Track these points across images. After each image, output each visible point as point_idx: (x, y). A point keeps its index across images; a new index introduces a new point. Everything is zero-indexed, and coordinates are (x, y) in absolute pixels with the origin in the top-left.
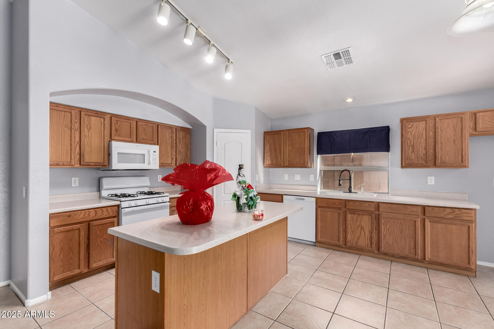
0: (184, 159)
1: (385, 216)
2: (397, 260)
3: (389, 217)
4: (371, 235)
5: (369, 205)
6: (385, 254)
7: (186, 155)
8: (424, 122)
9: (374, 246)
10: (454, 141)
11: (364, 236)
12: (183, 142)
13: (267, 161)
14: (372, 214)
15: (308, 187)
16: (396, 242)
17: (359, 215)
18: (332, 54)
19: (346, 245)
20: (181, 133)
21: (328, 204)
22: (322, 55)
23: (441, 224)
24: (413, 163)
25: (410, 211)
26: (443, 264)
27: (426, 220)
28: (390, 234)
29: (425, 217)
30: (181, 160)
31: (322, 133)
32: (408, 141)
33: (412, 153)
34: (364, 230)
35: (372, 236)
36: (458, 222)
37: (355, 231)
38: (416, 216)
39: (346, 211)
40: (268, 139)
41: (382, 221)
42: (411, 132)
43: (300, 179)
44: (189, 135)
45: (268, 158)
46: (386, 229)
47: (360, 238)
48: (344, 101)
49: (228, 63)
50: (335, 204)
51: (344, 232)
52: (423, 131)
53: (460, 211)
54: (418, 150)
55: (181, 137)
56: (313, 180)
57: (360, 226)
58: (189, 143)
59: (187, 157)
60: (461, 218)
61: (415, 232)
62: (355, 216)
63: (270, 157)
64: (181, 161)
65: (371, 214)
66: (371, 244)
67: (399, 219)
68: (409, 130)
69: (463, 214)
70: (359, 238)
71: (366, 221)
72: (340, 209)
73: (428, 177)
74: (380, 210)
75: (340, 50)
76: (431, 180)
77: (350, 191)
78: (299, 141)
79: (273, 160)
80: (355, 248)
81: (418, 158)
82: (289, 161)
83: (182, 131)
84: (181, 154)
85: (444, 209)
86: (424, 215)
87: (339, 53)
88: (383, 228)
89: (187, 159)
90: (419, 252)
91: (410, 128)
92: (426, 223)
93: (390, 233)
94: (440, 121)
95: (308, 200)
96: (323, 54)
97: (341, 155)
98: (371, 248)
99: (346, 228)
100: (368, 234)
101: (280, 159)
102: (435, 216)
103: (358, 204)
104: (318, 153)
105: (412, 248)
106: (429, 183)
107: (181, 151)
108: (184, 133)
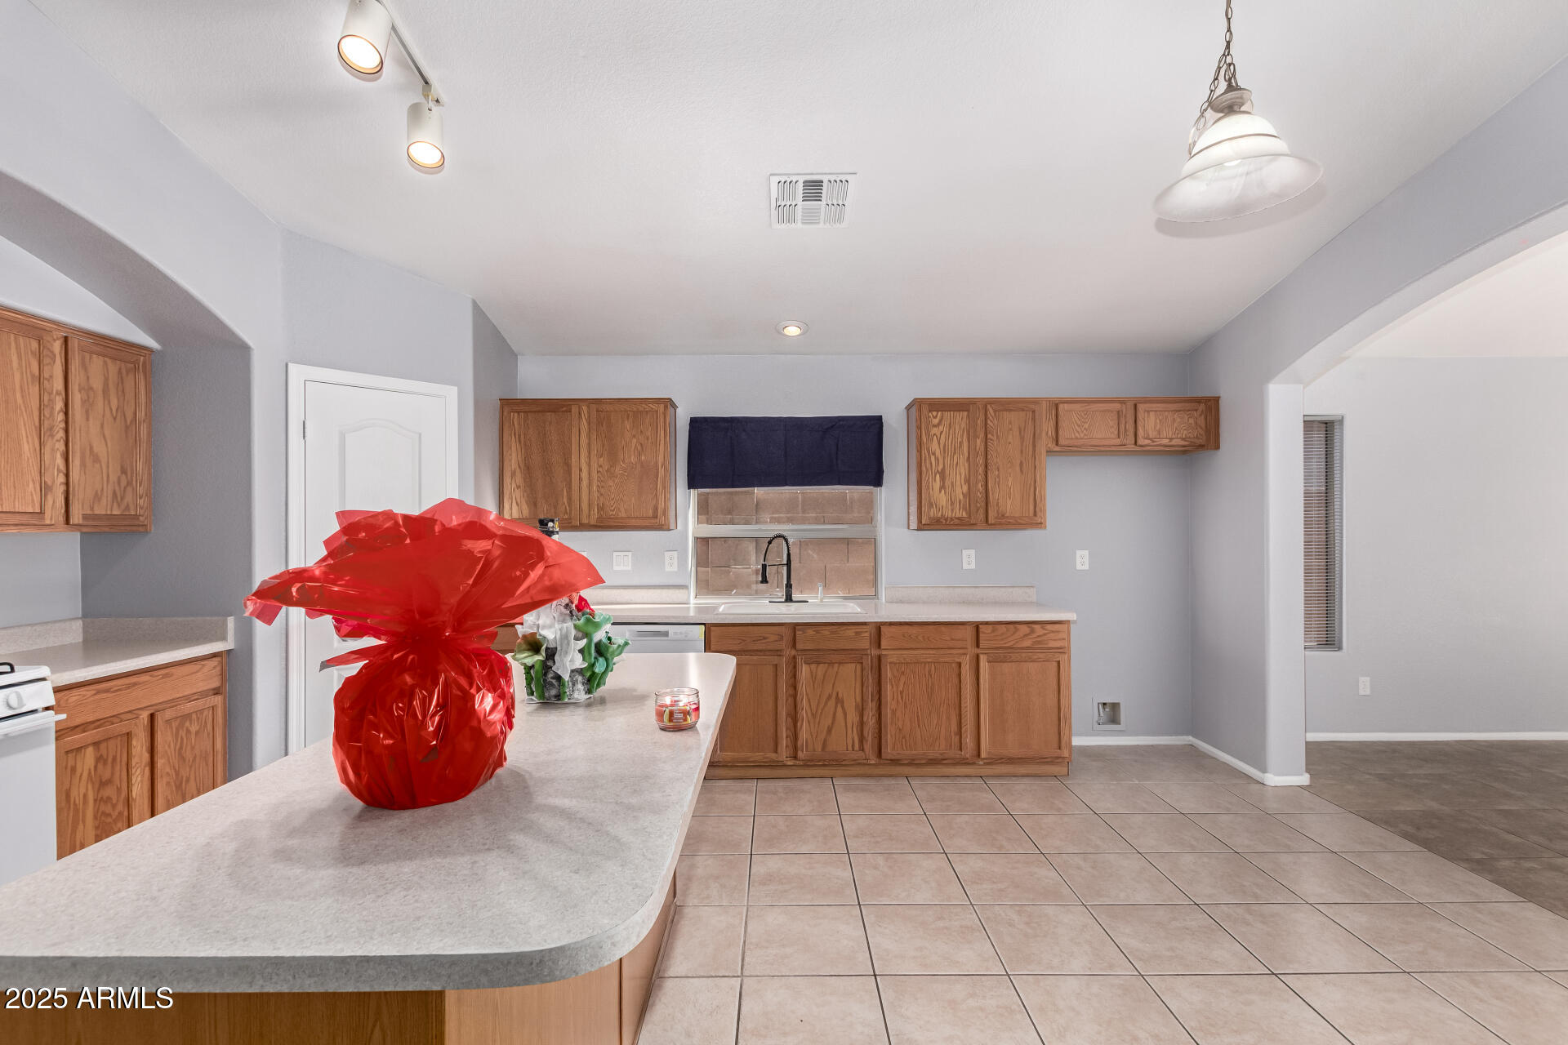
0: (114, 493)
1: (894, 660)
2: (919, 771)
3: (904, 659)
4: (862, 716)
5: (857, 633)
6: (895, 762)
7: (124, 471)
8: (966, 413)
9: (868, 746)
10: (1021, 463)
11: (843, 724)
12: (107, 409)
13: (514, 504)
14: (864, 656)
15: (658, 591)
16: (919, 726)
17: (831, 664)
18: (801, 179)
19: (795, 757)
20: (96, 364)
21: (744, 641)
22: (771, 175)
23: (1010, 664)
24: (942, 515)
25: (948, 638)
26: (1012, 759)
27: (982, 657)
28: (906, 707)
29: (979, 651)
30: (97, 497)
31: (705, 420)
32: (933, 458)
33: (940, 491)
34: (843, 707)
35: (865, 719)
36: (1041, 655)
37: (820, 711)
38: (961, 651)
39: (794, 657)
40: (519, 424)
41: (888, 673)
42: (939, 436)
43: (629, 568)
44: (141, 377)
45: (518, 494)
46: (895, 694)
47: (833, 731)
48: (779, 332)
49: (419, 98)
50: (765, 638)
51: (789, 719)
52: (962, 436)
53: (1044, 629)
54: (952, 483)
55: (97, 383)
56: (675, 568)
57: (834, 696)
58: (141, 415)
59: (129, 483)
60: (1046, 644)
61: (961, 692)
62: (822, 668)
63: (525, 491)
64: (99, 500)
65: (862, 658)
66: (862, 739)
67: (925, 663)
68: (935, 430)
69: (1048, 635)
70: (829, 731)
71: (848, 681)
72: (778, 653)
73: (964, 551)
74: (884, 644)
75: (825, 174)
76: (969, 560)
77: (789, 599)
78: (634, 441)
79: (539, 505)
80: (819, 761)
81: (952, 504)
82: (601, 508)
83: (104, 356)
84: (97, 466)
85: (1015, 628)
86: (978, 646)
87: (822, 182)
88: (888, 691)
89: (129, 489)
90: (969, 740)
91: (935, 426)
92: (982, 664)
93: (905, 703)
94: (995, 415)
95: (681, 633)
96: (777, 172)
97: (728, 493)
98: (861, 754)
99: (795, 707)
100: (853, 717)
101: (565, 500)
102: (998, 646)
103: (827, 633)
104: (692, 485)
105: (952, 734)
106: (965, 566)
107: (95, 450)
108: (113, 368)
